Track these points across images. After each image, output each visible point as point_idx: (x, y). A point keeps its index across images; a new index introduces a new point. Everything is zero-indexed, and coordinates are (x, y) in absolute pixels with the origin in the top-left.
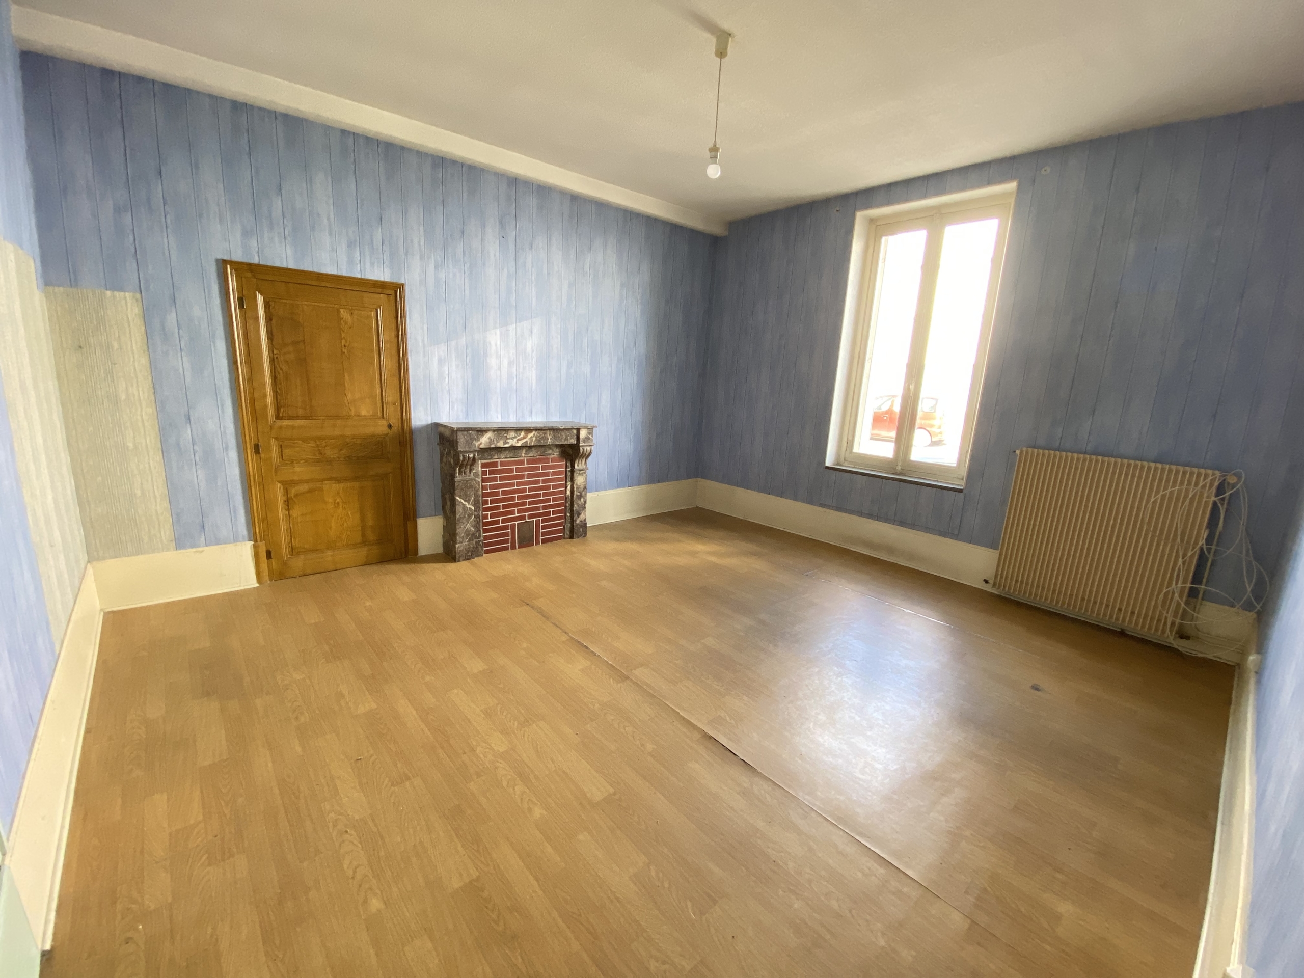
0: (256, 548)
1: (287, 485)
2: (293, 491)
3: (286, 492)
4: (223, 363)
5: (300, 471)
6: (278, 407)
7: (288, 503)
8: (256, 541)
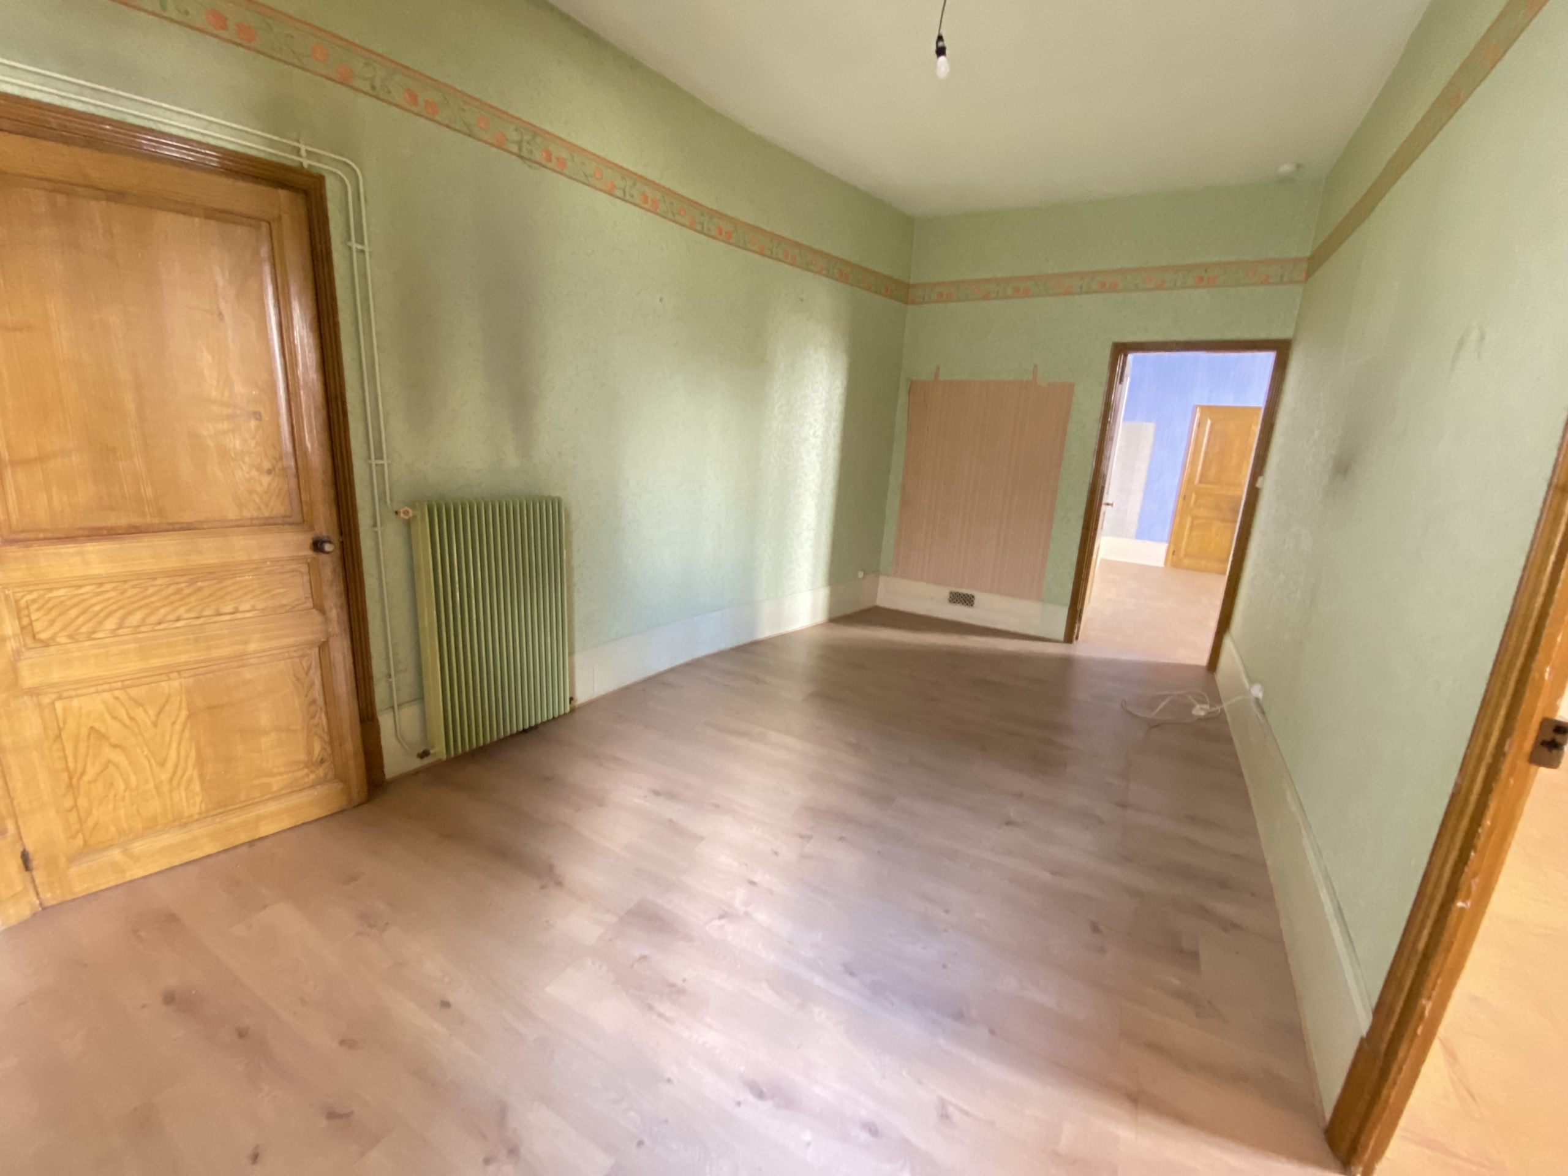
0: (1169, 548)
1: (1194, 518)
2: (1196, 522)
3: (1192, 522)
4: (1182, 452)
5: (1201, 512)
6: (1202, 476)
7: (1192, 528)
8: (1170, 543)
